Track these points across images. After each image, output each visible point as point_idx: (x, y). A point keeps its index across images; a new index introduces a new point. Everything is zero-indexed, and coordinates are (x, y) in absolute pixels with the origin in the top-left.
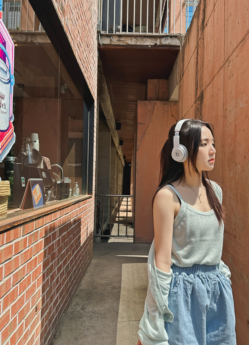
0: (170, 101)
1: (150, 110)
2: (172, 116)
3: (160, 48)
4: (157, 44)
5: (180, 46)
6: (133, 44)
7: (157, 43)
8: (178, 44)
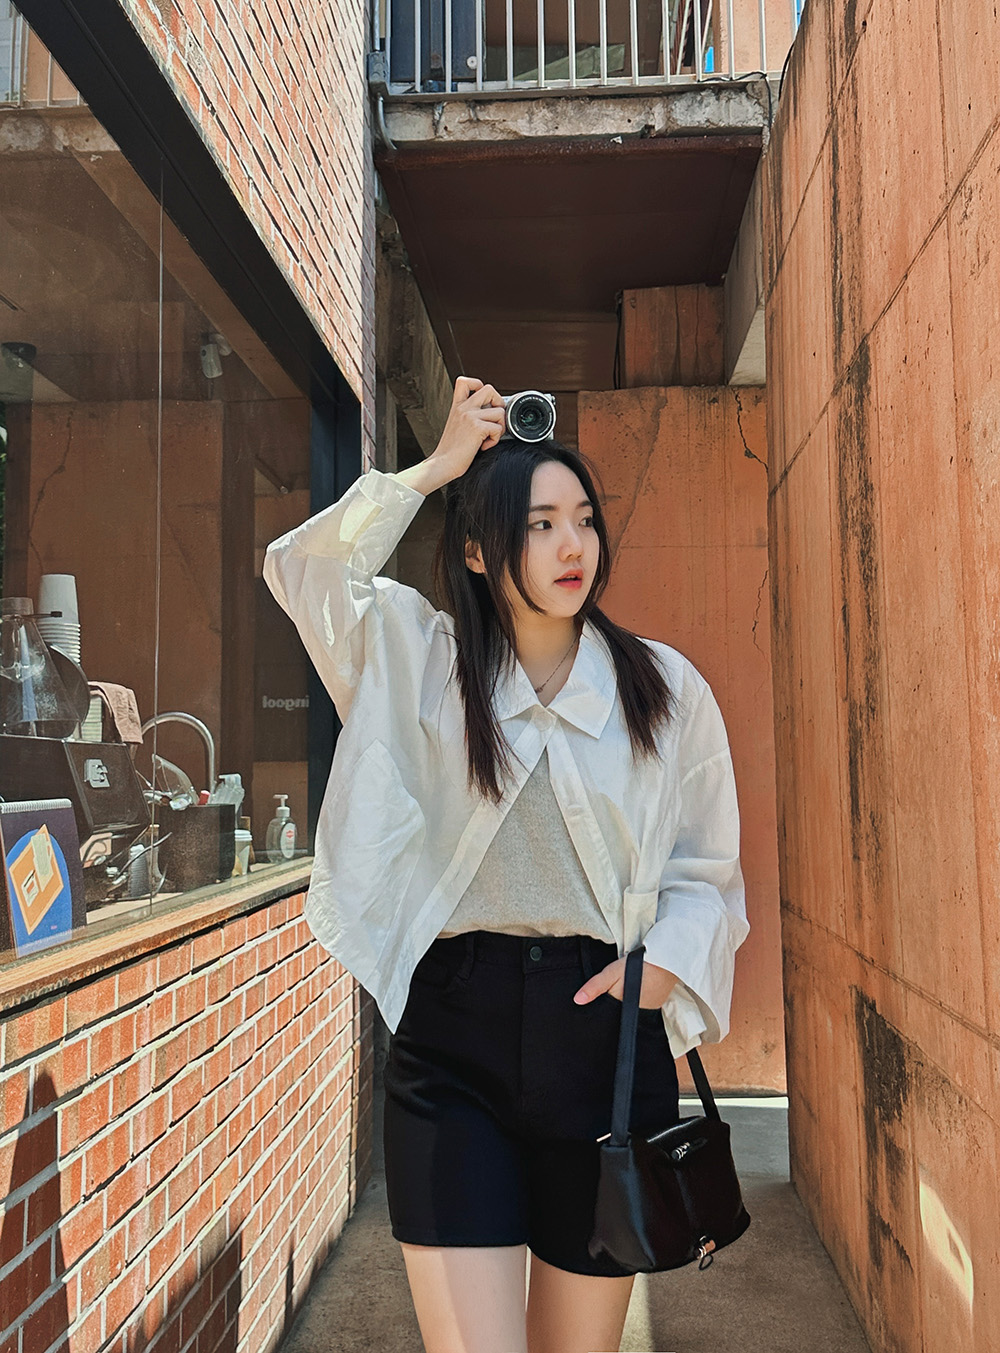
0: (732, 387)
1: (639, 435)
2: (748, 454)
3: (670, 144)
4: (653, 127)
5: (762, 128)
6: (539, 134)
7: (650, 124)
8: (753, 123)
